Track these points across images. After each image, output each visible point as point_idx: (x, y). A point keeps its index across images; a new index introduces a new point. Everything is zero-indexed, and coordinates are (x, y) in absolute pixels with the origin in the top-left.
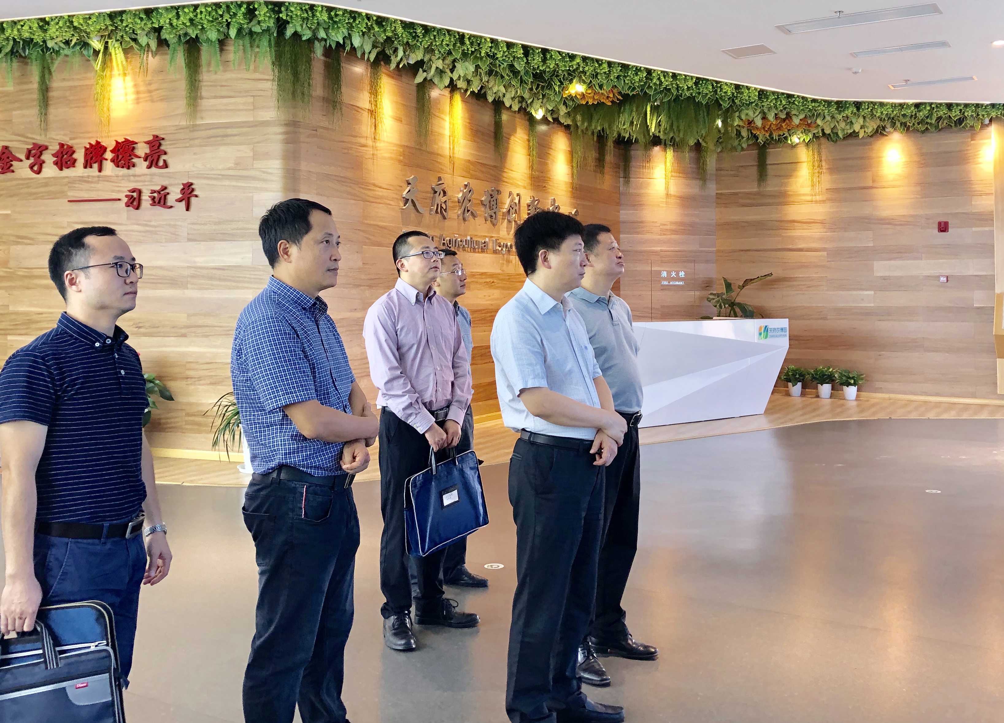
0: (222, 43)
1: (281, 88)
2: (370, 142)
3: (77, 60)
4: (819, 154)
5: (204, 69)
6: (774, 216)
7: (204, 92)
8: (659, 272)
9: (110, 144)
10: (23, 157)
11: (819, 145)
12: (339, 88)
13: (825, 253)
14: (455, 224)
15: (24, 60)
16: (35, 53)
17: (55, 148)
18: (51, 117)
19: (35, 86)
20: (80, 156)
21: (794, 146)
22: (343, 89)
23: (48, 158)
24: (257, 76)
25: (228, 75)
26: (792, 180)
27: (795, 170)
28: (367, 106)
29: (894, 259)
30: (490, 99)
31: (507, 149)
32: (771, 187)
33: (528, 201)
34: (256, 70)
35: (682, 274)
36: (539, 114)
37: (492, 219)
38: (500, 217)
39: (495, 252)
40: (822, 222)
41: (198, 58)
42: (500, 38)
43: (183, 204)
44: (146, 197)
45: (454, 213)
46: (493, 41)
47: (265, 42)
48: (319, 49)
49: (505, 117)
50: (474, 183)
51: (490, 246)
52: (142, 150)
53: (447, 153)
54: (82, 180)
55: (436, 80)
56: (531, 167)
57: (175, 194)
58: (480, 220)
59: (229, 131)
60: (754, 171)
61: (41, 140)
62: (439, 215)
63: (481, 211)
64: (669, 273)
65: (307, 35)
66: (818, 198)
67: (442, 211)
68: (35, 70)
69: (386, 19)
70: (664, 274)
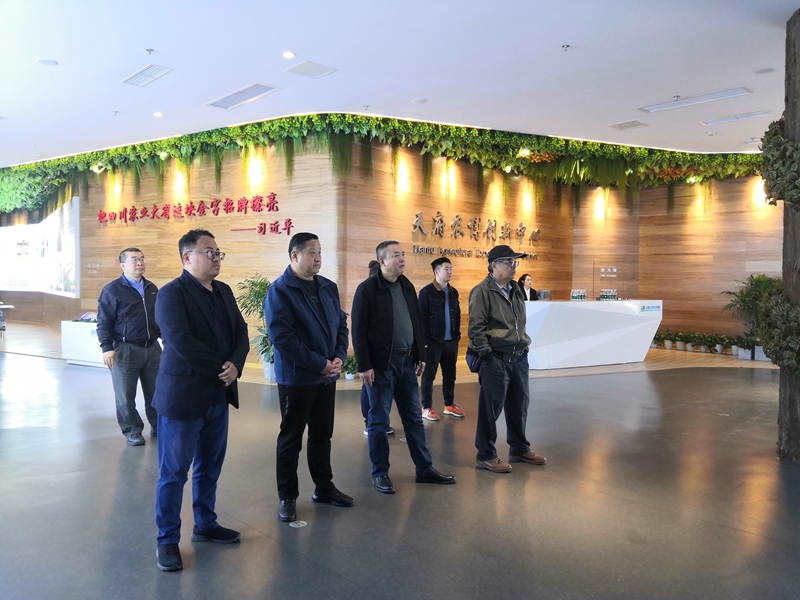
0: (304, 139)
1: (334, 163)
2: (391, 193)
3: (232, 152)
4: (710, 189)
5: (295, 153)
6: (676, 232)
7: (296, 167)
8: (600, 269)
9: (250, 198)
10: (209, 206)
11: (710, 184)
12: (370, 160)
13: (712, 257)
14: (449, 240)
15: (208, 153)
16: (211, 150)
17: (224, 201)
18: (222, 184)
19: (214, 167)
20: (236, 205)
21: (691, 185)
22: (373, 162)
23: (221, 206)
24: (323, 156)
25: (307, 157)
26: (690, 208)
27: (692, 201)
28: (389, 171)
29: (760, 260)
30: (472, 162)
31: (486, 192)
32: (676, 213)
33: (503, 225)
34: (322, 153)
35: (615, 270)
36: (508, 169)
37: (476, 237)
38: (481, 235)
39: (477, 257)
40: (711, 236)
41: (292, 147)
42: (461, 126)
43: (286, 231)
44: (268, 227)
45: (448, 233)
46: (457, 128)
47: (325, 137)
48: (356, 140)
49: (486, 173)
50: (463, 215)
51: (474, 253)
52: (266, 201)
53: (444, 196)
54: (237, 218)
55: (433, 153)
56: (506, 204)
57: (282, 226)
58: (467, 237)
59: (309, 189)
60: (664, 202)
61: (218, 197)
62: (438, 236)
63: (467, 232)
64: (606, 269)
65: (348, 131)
66: (708, 219)
67: (440, 233)
68: (213, 158)
69: (389, 119)
70: (603, 270)
